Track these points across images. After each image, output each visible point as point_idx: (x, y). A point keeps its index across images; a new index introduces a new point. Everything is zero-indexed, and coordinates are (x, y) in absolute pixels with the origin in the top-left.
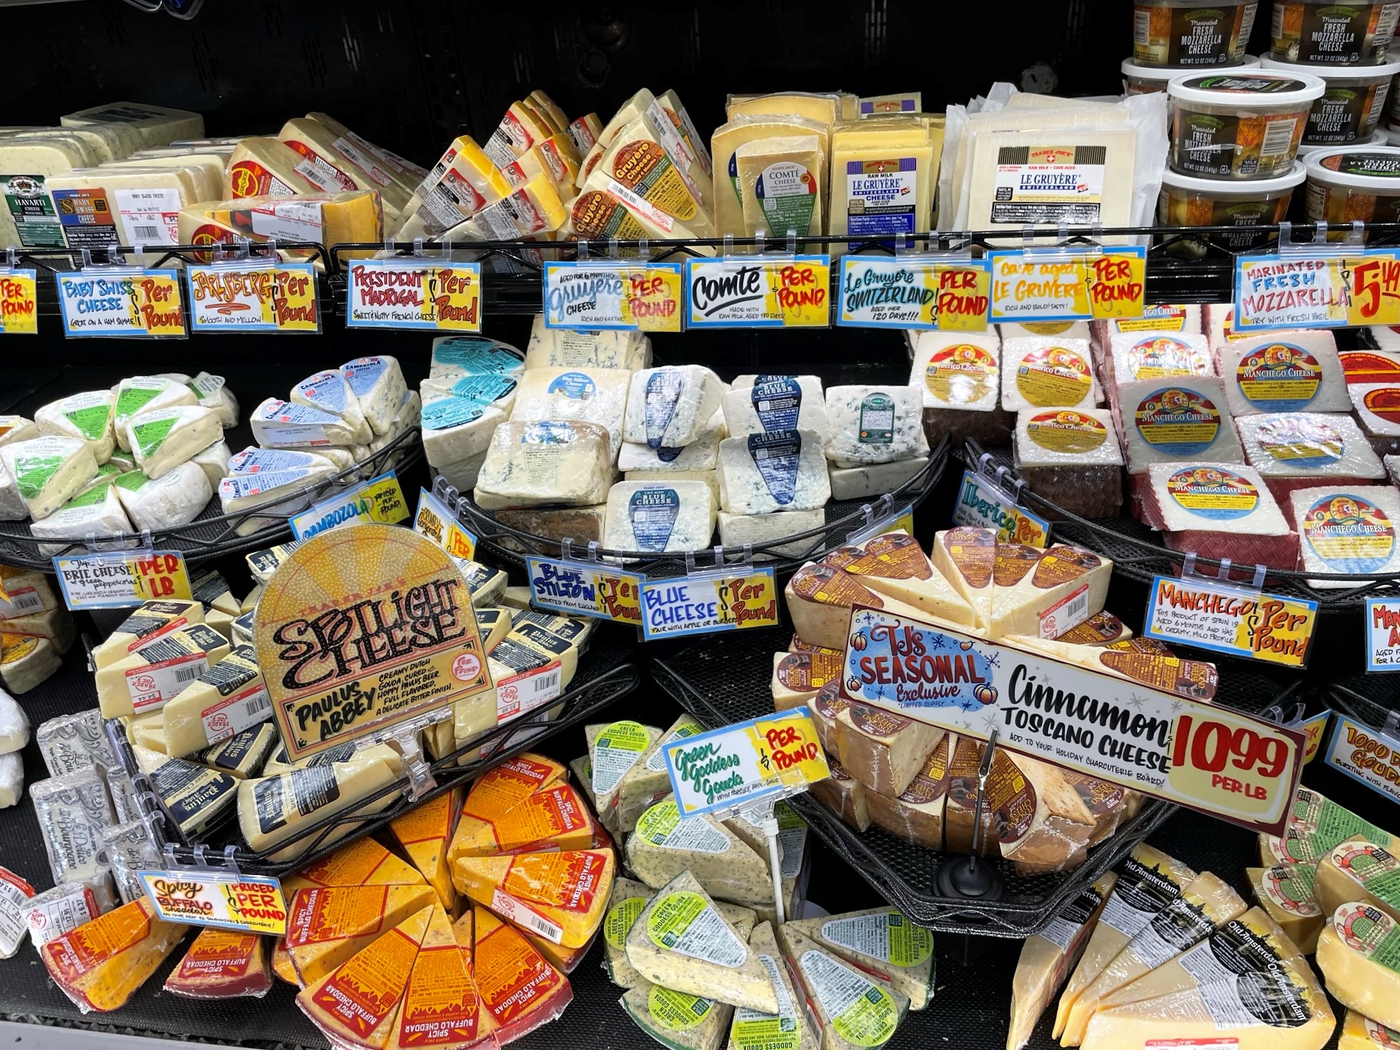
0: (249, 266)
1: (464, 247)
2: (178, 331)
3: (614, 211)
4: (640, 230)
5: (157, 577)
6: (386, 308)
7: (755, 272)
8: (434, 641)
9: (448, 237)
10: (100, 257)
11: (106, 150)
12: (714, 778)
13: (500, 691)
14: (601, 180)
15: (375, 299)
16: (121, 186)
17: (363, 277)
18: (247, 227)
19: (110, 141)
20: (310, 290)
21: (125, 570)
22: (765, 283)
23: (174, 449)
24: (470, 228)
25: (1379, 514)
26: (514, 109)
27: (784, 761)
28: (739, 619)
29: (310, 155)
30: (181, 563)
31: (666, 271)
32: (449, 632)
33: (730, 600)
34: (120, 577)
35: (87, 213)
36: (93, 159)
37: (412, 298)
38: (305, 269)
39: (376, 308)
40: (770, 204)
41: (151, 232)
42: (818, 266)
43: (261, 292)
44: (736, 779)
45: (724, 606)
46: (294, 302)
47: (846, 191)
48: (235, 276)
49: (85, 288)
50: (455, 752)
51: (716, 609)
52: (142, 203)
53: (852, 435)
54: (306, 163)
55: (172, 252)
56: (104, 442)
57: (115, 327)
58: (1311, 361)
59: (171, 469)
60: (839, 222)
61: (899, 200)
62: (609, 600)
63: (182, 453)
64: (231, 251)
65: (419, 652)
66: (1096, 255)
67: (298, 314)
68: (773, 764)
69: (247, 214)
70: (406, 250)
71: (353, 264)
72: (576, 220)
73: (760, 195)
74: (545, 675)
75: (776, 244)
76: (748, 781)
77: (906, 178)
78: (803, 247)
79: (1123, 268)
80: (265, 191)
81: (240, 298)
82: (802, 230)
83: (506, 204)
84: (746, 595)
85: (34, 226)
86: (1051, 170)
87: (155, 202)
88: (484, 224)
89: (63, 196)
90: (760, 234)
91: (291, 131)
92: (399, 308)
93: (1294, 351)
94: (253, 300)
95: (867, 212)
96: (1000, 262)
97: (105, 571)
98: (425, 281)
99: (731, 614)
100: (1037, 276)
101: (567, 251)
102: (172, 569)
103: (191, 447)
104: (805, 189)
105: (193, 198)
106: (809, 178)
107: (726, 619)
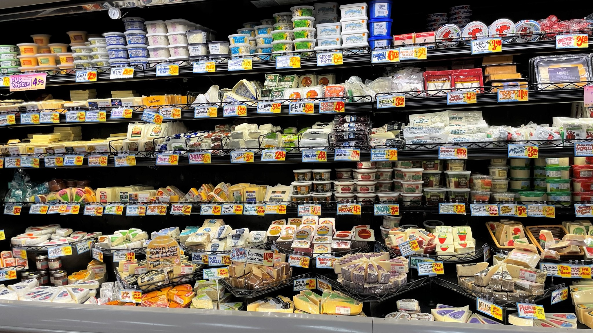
0: (156, 205)
1: (191, 203)
2: (144, 215)
3: (213, 197)
4: (216, 201)
5: (130, 257)
6: (177, 211)
7: (232, 206)
8: (173, 256)
9: (188, 201)
10: (135, 203)
11: (138, 190)
12: (210, 275)
13: (182, 268)
14: (212, 193)
15: (175, 210)
16: (140, 193)
17: (174, 207)
18: (158, 200)
19: (139, 188)
20: (166, 209)
21: (125, 255)
22: (233, 208)
23: (137, 238)
24: (191, 200)
25: (327, 248)
26: (203, 185)
27: (222, 274)
28: (225, 263)
29: (171, 191)
30: (134, 255)
31: (219, 206)
32: (175, 255)
33: (224, 260)
34: (124, 256)
35: (133, 197)
36: (136, 190)
37: (181, 210)
38: (166, 206)
39: (175, 211)
40: (235, 197)
41: (143, 200)
42: (241, 206)
43: (158, 209)
44: (213, 275)
45: (223, 261)
46: (163, 210)
47: (246, 195)
48: (155, 206)
49: (131, 208)
50: (173, 278)
51: (221, 261)
52: (143, 196)
53: (253, 239)
54: (170, 192)
55: (146, 203)
56: (125, 237)
57: (134, 214)
58: (328, 228)
59: (136, 241)
60: (245, 200)
61: (253, 197)
62: (204, 260)
63: (138, 239)
64: (155, 203)
65: (170, 257)
66: (280, 205)
67: (163, 212)
68: (220, 274)
69: (159, 197)
70: (182, 203)
71: (173, 205)
72: (207, 199)
73: (234, 195)
74: (190, 267)
75: (236, 203)
76: (215, 276)
77: (254, 194)
78: (240, 203)
79: (283, 207)
80: (162, 195)
81: (154, 210)
82: (240, 200)
83: (197, 196)
84: (226, 259)
85: (123, 200)
86: (278, 194)
87: (145, 196)
88: (194, 199)
89: (130, 195)
90: (234, 201)
91: (168, 187)
92: (179, 211)
93: (326, 227)
94: (157, 210)
95: (249, 198)
96: (267, 206)
97: (121, 255)
98: (183, 207)
99: (224, 262)
100: (272, 208)
101: (205, 203)
102: (133, 255)
103: (140, 238)
104: (240, 195)
105: (151, 195)
106: (240, 193)
107: (223, 263)
